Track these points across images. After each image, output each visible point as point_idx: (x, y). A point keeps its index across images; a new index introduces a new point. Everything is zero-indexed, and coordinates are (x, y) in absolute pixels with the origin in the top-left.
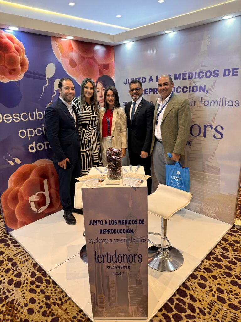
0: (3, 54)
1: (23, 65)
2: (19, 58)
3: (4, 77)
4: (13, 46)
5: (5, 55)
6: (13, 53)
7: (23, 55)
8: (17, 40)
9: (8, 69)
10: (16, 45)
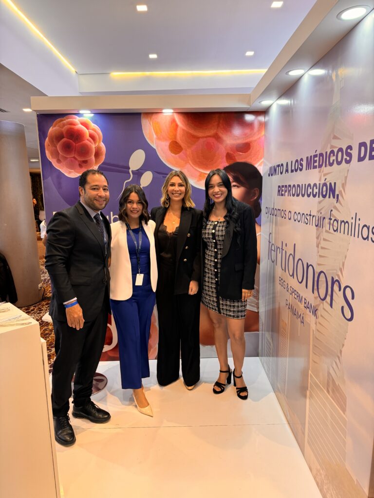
0: (75, 144)
1: (98, 154)
2: (93, 146)
3: (72, 171)
4: (87, 132)
5: (77, 145)
6: (87, 141)
7: (99, 142)
8: (93, 125)
9: (78, 161)
10: (91, 131)
